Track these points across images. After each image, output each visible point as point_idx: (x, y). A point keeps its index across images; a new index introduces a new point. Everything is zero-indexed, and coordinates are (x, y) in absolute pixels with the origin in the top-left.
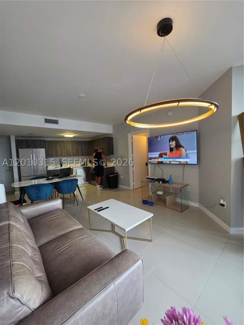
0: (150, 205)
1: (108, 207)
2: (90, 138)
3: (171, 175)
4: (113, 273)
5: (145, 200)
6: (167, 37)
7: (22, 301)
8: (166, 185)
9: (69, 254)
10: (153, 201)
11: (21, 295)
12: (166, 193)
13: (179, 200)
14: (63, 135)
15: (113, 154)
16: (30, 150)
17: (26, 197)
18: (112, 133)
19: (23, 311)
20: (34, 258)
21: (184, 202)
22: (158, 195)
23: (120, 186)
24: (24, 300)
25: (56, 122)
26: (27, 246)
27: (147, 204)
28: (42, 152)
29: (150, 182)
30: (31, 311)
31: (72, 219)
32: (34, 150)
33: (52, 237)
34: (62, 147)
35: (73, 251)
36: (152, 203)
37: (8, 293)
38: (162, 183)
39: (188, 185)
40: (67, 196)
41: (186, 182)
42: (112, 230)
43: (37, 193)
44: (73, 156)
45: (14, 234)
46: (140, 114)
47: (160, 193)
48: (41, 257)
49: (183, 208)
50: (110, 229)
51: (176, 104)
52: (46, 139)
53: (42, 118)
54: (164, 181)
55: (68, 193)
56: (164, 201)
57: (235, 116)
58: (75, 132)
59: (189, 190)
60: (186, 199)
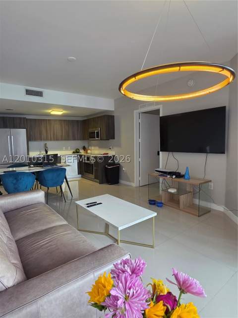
0: (158, 206)
1: (101, 203)
2: (84, 117)
3: (187, 168)
4: (94, 263)
5: (152, 199)
8: (181, 180)
9: (48, 248)
10: (163, 202)
12: (181, 191)
13: (197, 201)
14: (49, 111)
15: (114, 139)
16: (7, 130)
18: (113, 110)
20: (10, 246)
21: (203, 204)
23: (122, 181)
25: (39, 94)
26: (2, 233)
27: (154, 204)
28: (23, 132)
29: (161, 175)
30: (4, 288)
31: (55, 214)
32: (12, 130)
33: (30, 232)
34: (48, 127)
35: (54, 246)
36: (162, 203)
38: (176, 177)
39: (210, 181)
40: (52, 190)
41: (208, 178)
42: (106, 232)
43: (14, 184)
46: (135, 81)
47: (172, 191)
49: (203, 212)
50: (103, 231)
51: (177, 68)
52: (28, 117)
53: (22, 89)
54: (178, 175)
55: (53, 186)
56: (178, 202)
58: (64, 107)
59: (212, 188)
60: (206, 200)
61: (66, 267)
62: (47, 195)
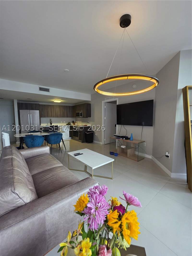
0: (115, 156)
1: (82, 154)
2: (74, 104)
3: (132, 134)
4: (78, 188)
5: (112, 151)
6: (126, 28)
7: (19, 196)
8: (128, 141)
9: (51, 180)
10: (118, 153)
11: (19, 193)
12: (128, 147)
13: (137, 153)
14: (53, 100)
15: (90, 117)
16: (28, 111)
17: (24, 146)
18: (90, 100)
19: (20, 202)
20: (28, 179)
21: (140, 154)
22: (122, 148)
23: (95, 141)
24: (21, 196)
25: (47, 90)
26: (24, 171)
27: (113, 154)
28: (37, 113)
29: (117, 138)
30: (24, 203)
31: (56, 160)
32: (31, 111)
33: (41, 170)
34: (52, 110)
35: (55, 179)
36: (117, 154)
37: (11, 190)
38: (125, 139)
39: (144, 142)
40: (54, 146)
41: (143, 139)
42: (85, 170)
43: (32, 142)
44: (60, 117)
45: (15, 163)
46: (103, 84)
47: (123, 147)
48: (32, 179)
49: (140, 159)
50: (83, 169)
51: (126, 78)
52: (40, 103)
53: (37, 87)
54: (127, 138)
55: (54, 144)
56: (126, 153)
57: (180, 89)
58: (62, 98)
59: (145, 146)
60: (142, 152)
61: (62, 191)
62: (51, 149)
